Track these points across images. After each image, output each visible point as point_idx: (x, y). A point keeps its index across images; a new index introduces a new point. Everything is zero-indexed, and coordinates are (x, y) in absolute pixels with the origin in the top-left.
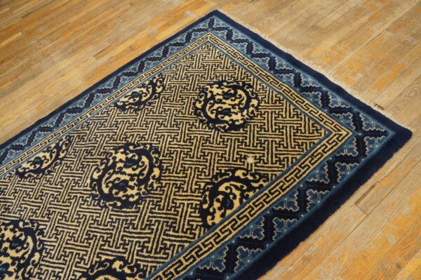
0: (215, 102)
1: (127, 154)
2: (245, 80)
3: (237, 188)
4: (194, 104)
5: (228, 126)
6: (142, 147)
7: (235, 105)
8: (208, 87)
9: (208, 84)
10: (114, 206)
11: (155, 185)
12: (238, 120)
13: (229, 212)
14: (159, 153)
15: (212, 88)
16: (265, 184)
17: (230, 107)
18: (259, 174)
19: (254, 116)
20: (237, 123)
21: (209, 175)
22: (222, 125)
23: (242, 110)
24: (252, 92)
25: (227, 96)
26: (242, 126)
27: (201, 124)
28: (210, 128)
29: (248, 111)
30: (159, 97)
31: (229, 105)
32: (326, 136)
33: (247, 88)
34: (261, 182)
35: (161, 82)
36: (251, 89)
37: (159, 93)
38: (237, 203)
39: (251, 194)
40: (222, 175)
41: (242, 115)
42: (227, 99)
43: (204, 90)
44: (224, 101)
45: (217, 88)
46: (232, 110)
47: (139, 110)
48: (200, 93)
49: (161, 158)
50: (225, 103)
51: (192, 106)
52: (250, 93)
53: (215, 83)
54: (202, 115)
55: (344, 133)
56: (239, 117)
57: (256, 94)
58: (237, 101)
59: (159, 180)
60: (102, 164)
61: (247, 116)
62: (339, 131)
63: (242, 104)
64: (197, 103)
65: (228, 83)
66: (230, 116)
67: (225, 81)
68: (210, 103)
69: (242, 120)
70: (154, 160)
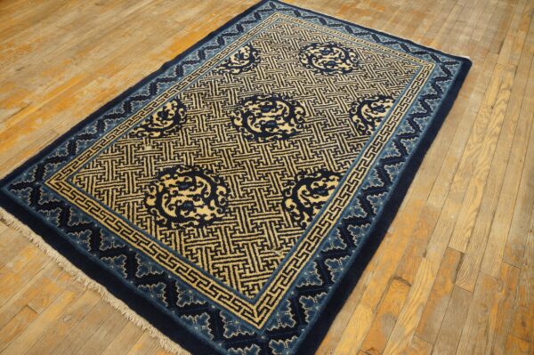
0: (201, 196)
1: (280, 130)
2: (168, 232)
3: (157, 125)
4: (228, 191)
5: (178, 171)
6: (267, 139)
7: (175, 196)
8: (218, 216)
9: (220, 219)
10: (263, 96)
11: (233, 114)
12: (168, 179)
13: (161, 110)
14: (244, 137)
15: (212, 215)
16: (133, 130)
17: (180, 192)
18: (138, 137)
19: (149, 186)
20: (168, 176)
21: (185, 129)
22: (184, 171)
23: (165, 190)
24: (156, 215)
25: (189, 206)
26: (162, 174)
27: (210, 168)
28: (198, 166)
29: (157, 190)
30: (283, 193)
31: (182, 195)
32: (72, 177)
33: (163, 220)
34: (136, 132)
35: (294, 214)
36: (158, 219)
37: (286, 198)
38: (155, 116)
39: (144, 123)
40: (173, 131)
41: (164, 185)
42: (187, 202)
43: (224, 209)
44: (191, 199)
45: (205, 215)
46: (177, 189)
47: (299, 173)
48: (227, 205)
49: (240, 133)
50: (189, 196)
51: (230, 187)
52: (158, 214)
53: (210, 222)
54: (213, 179)
55: (53, 182)
56: (167, 183)
57: (150, 213)
58: (173, 200)
59: (232, 119)
60: (301, 119)
61: (158, 184)
62: (57, 184)
63: (165, 197)
64: (225, 193)
65: (191, 225)
66: (178, 182)
67: (197, 227)
68: (207, 193)
69: (163, 180)
70: (246, 130)
